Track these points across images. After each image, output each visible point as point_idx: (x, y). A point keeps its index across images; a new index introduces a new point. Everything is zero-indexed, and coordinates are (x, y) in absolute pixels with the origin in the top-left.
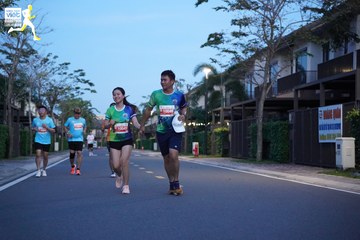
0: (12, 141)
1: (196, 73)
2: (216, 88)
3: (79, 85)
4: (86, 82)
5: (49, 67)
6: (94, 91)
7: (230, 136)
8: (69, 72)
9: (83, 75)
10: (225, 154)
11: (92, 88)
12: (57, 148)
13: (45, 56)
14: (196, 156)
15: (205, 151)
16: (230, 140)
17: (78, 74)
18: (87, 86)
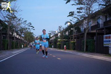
0: (9, 44)
1: (65, 24)
2: (72, 29)
3: (30, 27)
4: (32, 26)
5: (20, 22)
6: (34, 29)
7: (76, 44)
8: (26, 23)
9: (31, 24)
10: (74, 49)
11: (33, 28)
12: (22, 47)
13: (19, 18)
14: (65, 50)
15: (68, 48)
16: (76, 45)
17: (29, 24)
18: (32, 28)
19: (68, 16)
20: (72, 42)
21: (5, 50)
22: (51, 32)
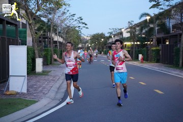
1: (140, 18)
2: (151, 26)
6: (87, 28)
7: (161, 52)
8: (75, 19)
9: (82, 19)
10: (158, 61)
11: (86, 26)
14: (142, 62)
15: (146, 59)
16: (161, 54)
17: (79, 19)
18: (84, 25)
19: (150, 8)
20: (154, 48)
21: (47, 65)
22: (112, 31)
